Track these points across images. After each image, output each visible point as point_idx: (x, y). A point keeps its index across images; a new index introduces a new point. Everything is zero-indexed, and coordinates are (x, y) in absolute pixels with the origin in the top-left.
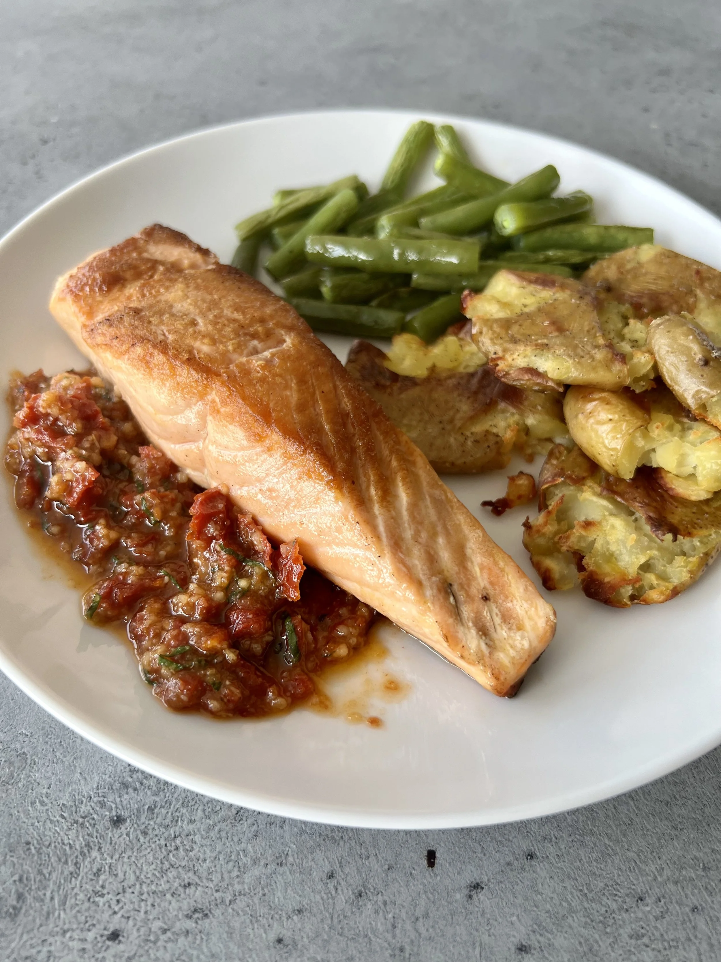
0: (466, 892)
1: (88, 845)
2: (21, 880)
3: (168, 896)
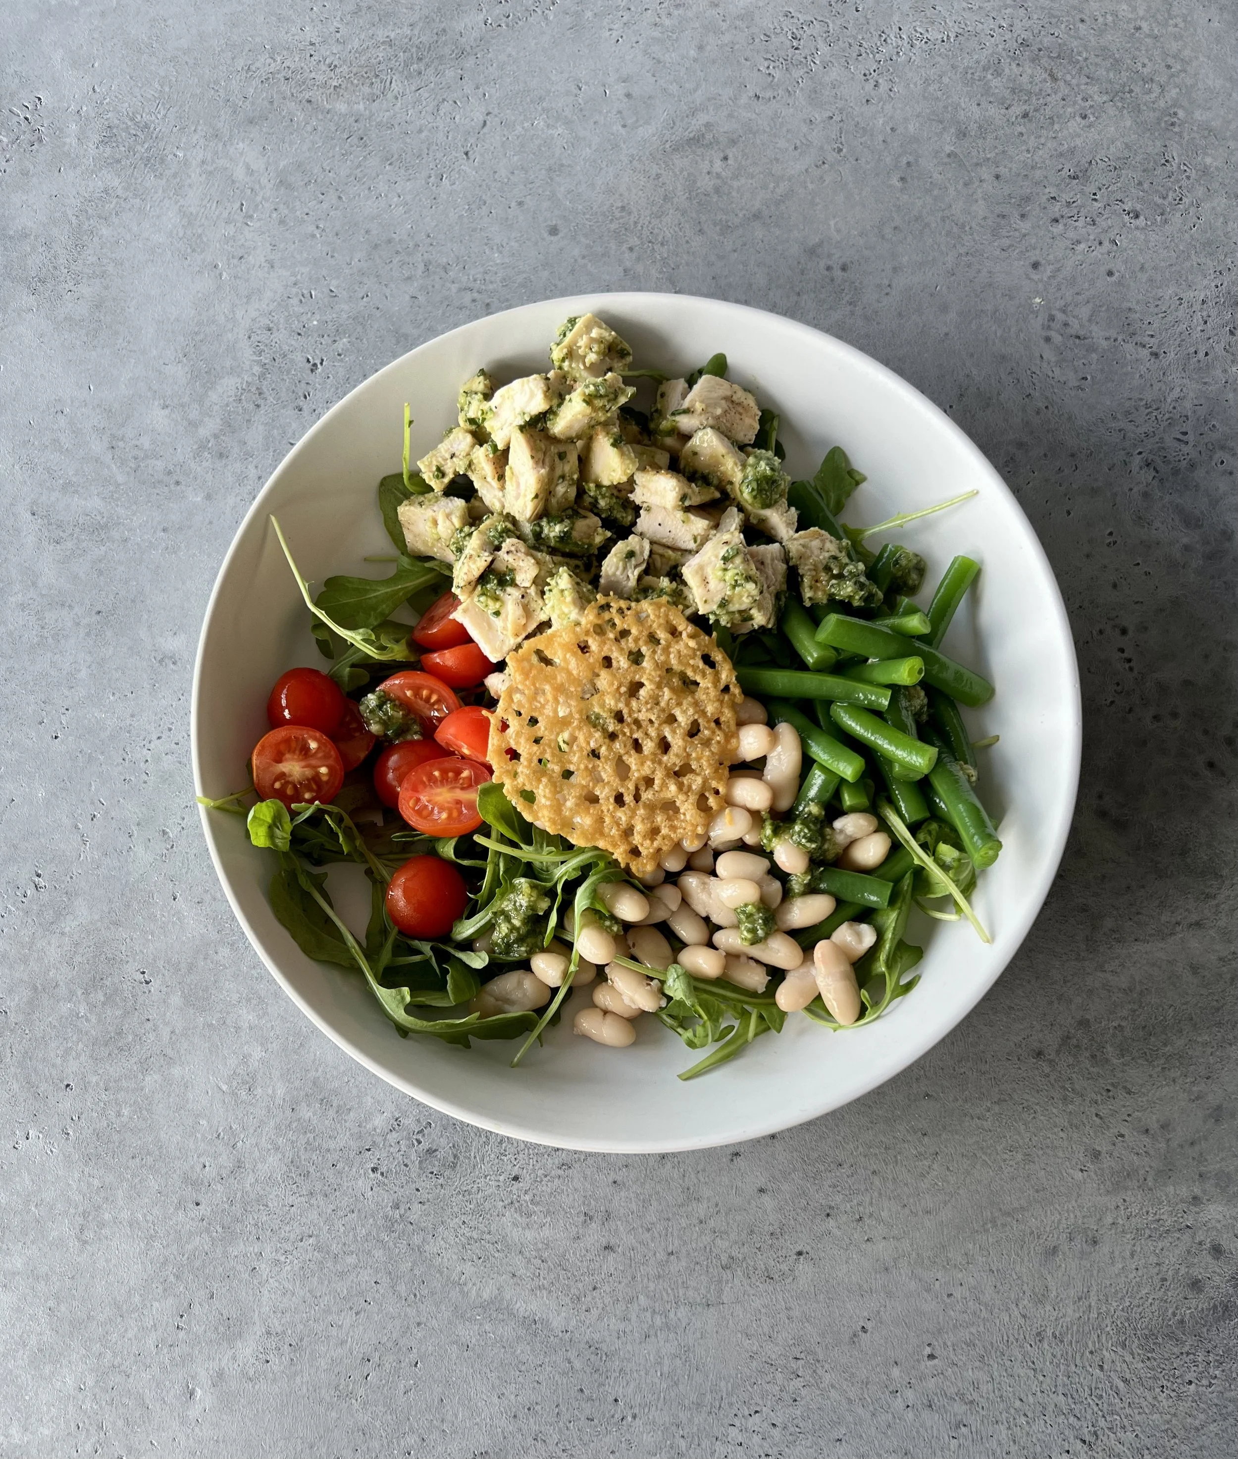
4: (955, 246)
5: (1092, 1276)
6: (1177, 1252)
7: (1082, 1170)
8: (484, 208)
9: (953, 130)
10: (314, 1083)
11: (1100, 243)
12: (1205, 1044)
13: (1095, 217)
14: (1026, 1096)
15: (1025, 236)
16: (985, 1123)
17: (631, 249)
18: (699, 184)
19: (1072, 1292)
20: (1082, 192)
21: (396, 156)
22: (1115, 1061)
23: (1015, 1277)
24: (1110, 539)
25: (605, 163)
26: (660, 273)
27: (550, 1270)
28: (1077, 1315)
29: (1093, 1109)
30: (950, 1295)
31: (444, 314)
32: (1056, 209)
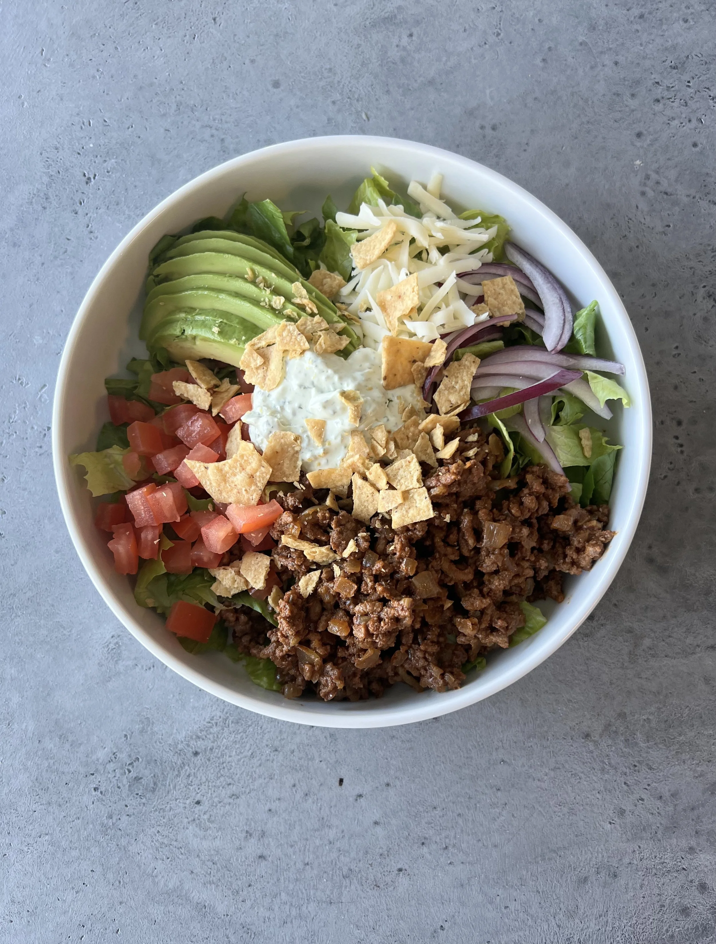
0: (355, 798)
1: (183, 763)
2: (154, 776)
3: (221, 788)
4: (579, 116)
5: (610, 900)
6: (674, 886)
7: (610, 823)
8: (225, 63)
9: (585, 24)
10: (56, 723)
11: (690, 121)
12: (710, 735)
13: (687, 100)
14: (575, 766)
15: (633, 111)
16: (542, 784)
17: (334, 103)
18: (389, 54)
19: (595, 911)
20: (679, 79)
21: (161, 18)
22: (642, 745)
23: (555, 898)
24: (675, 352)
25: (319, 33)
26: (355, 123)
27: (218, 870)
28: (598, 928)
29: (622, 779)
30: (506, 907)
31: (189, 144)
32: (659, 92)
